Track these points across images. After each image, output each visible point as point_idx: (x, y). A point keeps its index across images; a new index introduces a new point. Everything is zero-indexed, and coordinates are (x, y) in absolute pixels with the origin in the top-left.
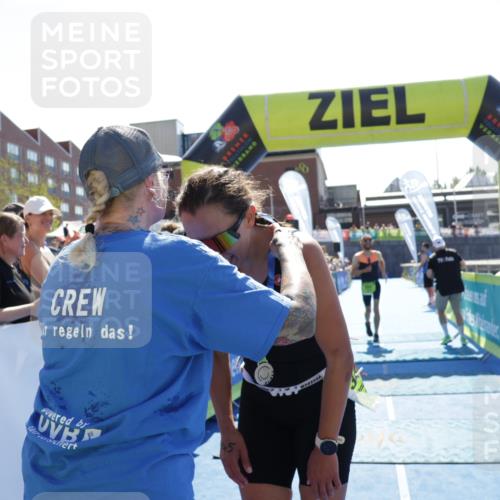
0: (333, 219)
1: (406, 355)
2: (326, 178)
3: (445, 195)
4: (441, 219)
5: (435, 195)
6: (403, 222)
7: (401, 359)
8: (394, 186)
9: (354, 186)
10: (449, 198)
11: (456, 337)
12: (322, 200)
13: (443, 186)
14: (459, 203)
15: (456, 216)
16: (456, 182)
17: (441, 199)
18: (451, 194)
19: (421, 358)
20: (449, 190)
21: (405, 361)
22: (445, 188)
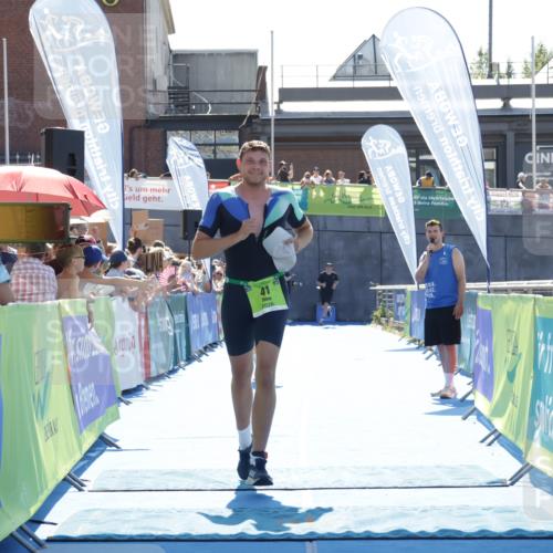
0: (185, 143)
1: (372, 521)
2: (171, 29)
3: (507, 93)
4: (491, 165)
5: (479, 92)
6: (384, 163)
7: (359, 530)
8: (365, 62)
9: (253, 55)
10: (518, 104)
11: (514, 480)
12: (155, 91)
13: (503, 70)
14: (545, 117)
15: (535, 157)
16: (541, 59)
17: (495, 104)
18: (523, 91)
19: (414, 529)
20: (518, 80)
21: (369, 537)
22: (509, 75)
